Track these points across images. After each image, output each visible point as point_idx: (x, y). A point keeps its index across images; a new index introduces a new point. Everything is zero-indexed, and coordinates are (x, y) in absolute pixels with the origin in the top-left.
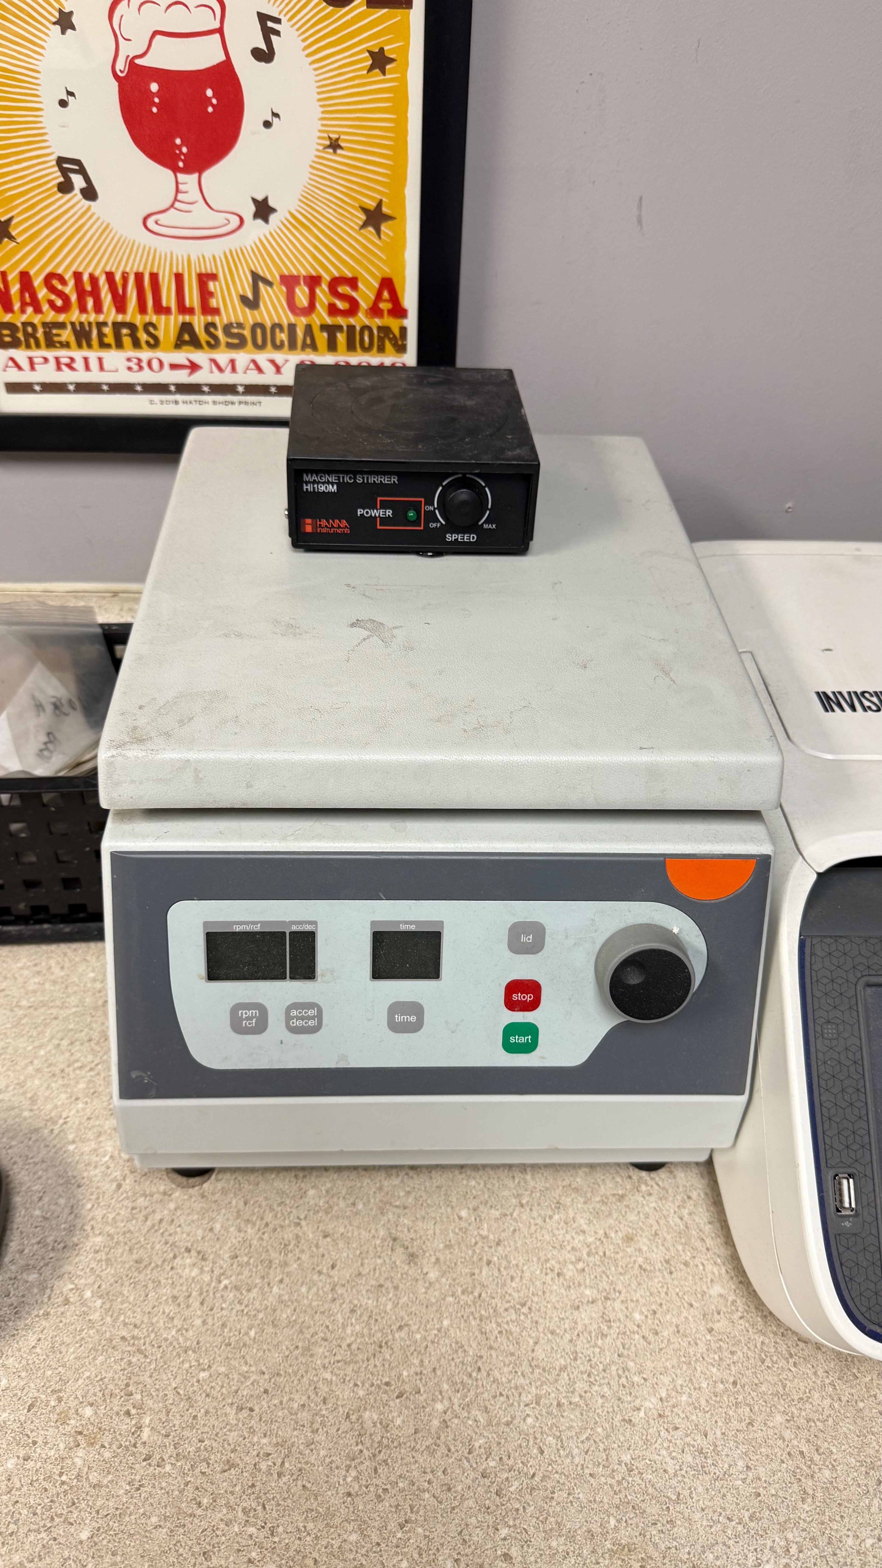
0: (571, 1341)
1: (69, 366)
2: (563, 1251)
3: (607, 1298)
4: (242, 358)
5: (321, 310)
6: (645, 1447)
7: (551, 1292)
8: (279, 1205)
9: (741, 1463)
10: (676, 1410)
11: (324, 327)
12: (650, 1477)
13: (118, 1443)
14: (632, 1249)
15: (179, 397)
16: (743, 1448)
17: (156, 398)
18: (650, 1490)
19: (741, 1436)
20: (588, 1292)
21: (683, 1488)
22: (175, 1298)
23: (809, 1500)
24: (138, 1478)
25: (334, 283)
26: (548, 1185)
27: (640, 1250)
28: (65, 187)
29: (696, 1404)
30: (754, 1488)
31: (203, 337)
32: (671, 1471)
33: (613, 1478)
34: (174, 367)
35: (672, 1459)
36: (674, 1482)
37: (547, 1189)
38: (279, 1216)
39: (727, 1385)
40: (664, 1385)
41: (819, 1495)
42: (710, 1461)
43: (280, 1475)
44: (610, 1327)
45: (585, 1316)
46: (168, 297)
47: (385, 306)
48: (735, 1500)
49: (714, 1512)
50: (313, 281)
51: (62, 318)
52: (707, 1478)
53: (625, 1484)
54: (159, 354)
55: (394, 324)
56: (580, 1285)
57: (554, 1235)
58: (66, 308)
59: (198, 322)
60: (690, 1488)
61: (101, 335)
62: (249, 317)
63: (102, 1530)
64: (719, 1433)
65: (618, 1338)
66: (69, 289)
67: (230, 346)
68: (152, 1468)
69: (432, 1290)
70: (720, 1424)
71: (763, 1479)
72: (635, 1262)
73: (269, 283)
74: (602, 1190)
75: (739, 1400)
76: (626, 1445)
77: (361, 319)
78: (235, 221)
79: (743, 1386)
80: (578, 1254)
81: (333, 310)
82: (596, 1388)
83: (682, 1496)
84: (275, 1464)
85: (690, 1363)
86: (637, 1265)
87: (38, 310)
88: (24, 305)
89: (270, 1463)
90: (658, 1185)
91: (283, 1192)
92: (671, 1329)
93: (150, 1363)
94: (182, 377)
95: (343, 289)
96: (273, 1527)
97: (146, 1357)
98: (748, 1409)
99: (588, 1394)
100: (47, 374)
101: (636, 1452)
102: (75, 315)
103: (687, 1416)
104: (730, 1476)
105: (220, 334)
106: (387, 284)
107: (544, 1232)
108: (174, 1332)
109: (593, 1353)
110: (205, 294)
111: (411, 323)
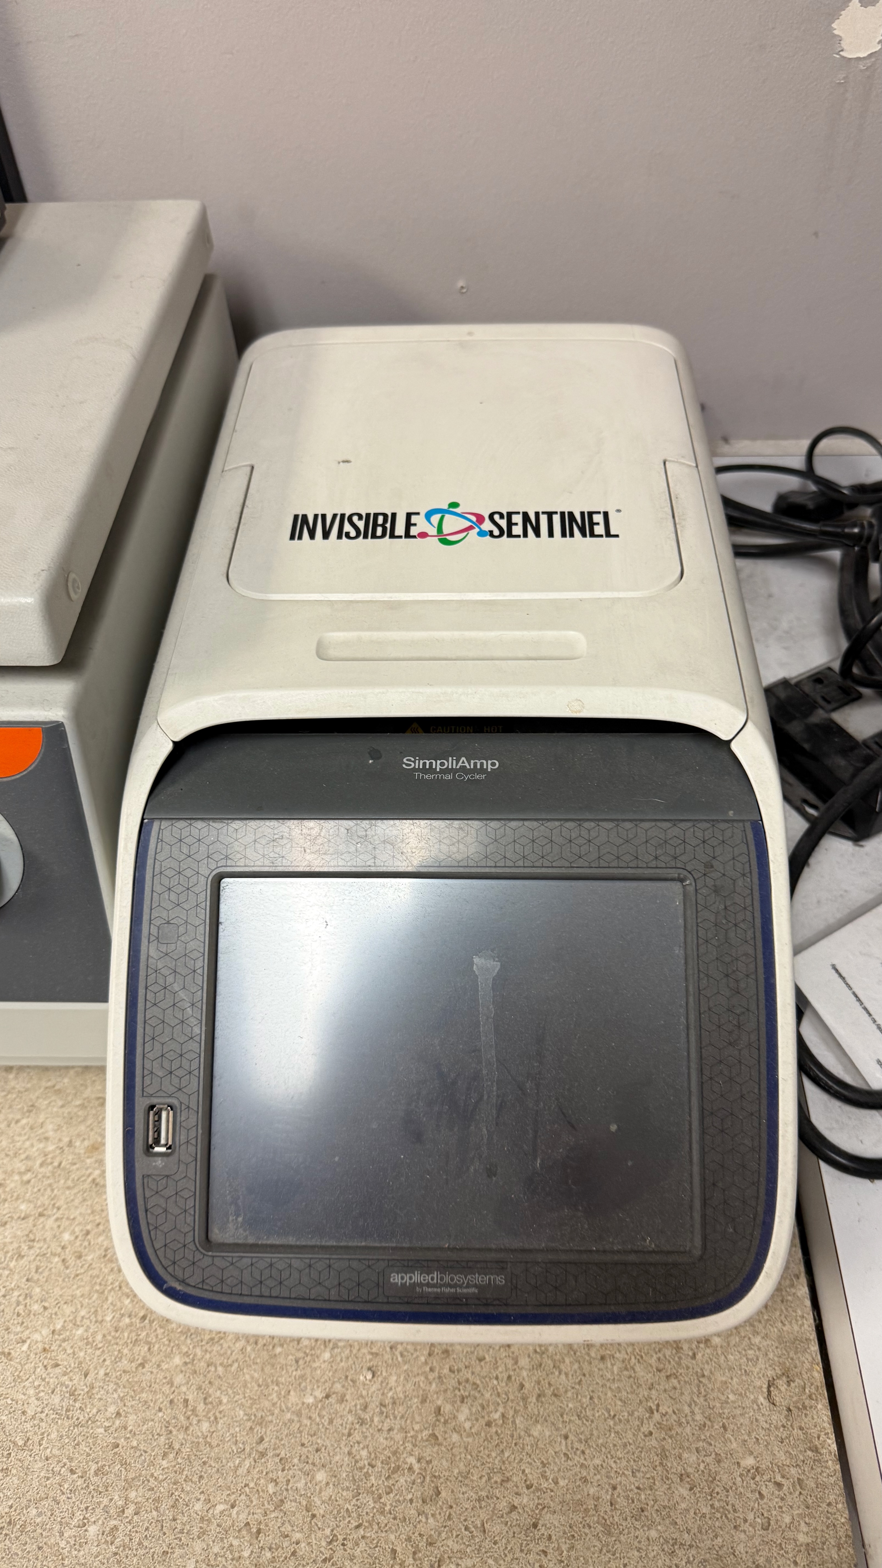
10: (64, 1345)
23: (171, 1456)
32: (30, 1412)
36: (28, 1426)
37: (27, 1090)
40: (63, 1315)
41: (186, 1450)
45: (9, 1234)
48: (88, 1450)
49: (59, 1461)
60: (43, 1434)
64: (102, 1372)
71: (130, 1428)
75: (141, 1337)
79: (151, 1322)
80: (30, 1163)
83: (30, 1442)
85: (103, 1292)
86: (90, 1179)
92: (98, 1253)
98: (146, 1348)
103: (74, 1352)
104: (93, 1422)
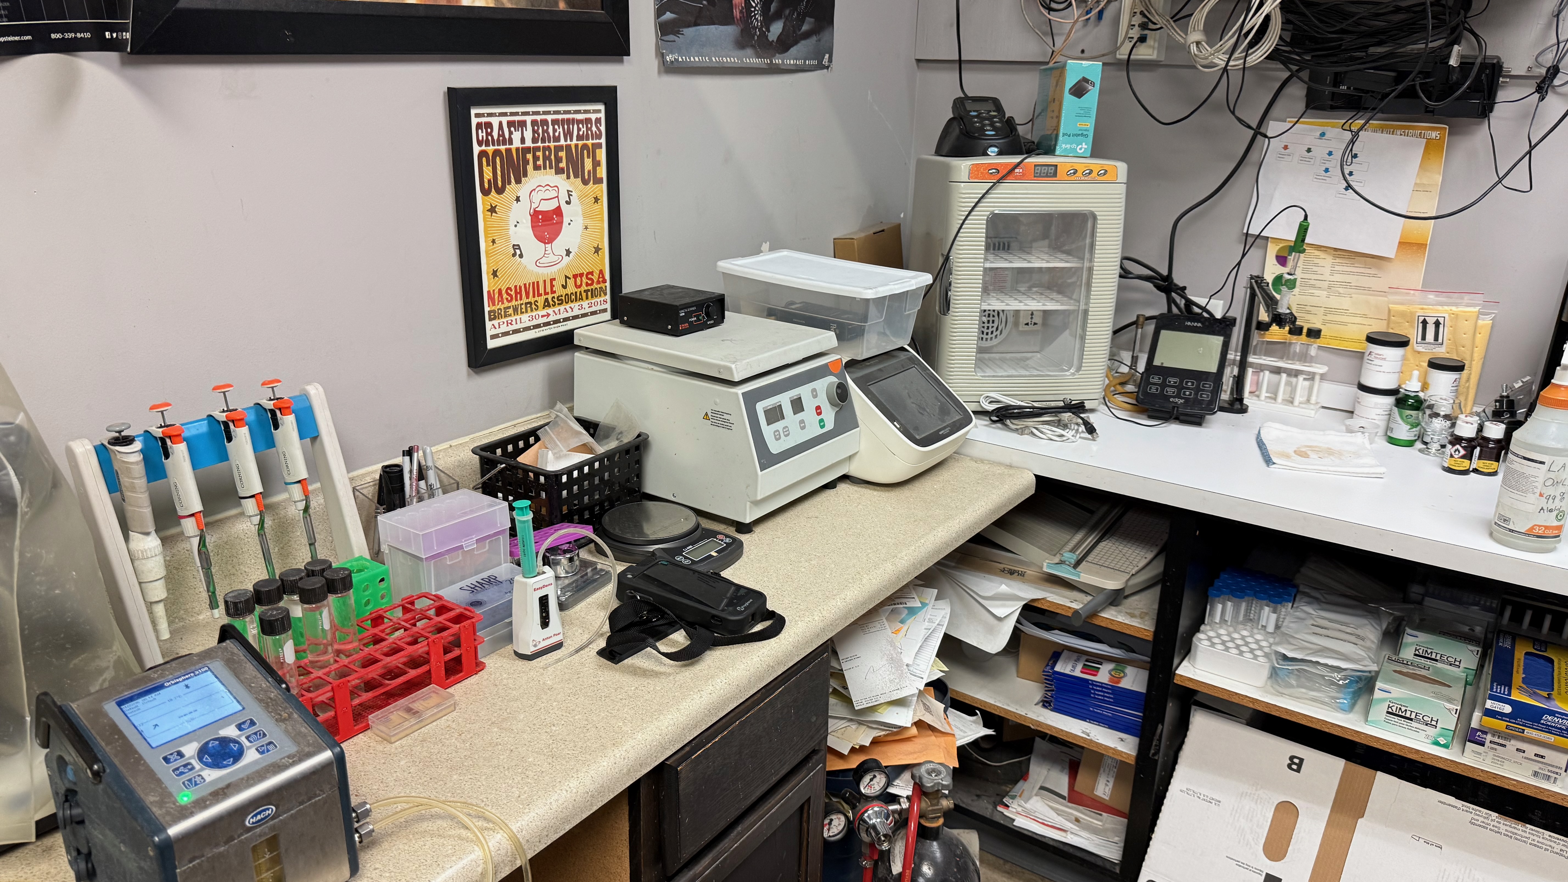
1: (511, 324)
4: (562, 308)
5: (584, 285)
11: (585, 291)
15: (544, 328)
17: (537, 330)
25: (588, 274)
28: (514, 255)
31: (551, 303)
34: (543, 316)
46: (542, 290)
47: (601, 280)
50: (581, 275)
51: (510, 304)
54: (538, 312)
55: (602, 285)
58: (511, 301)
59: (550, 297)
61: (521, 309)
62: (564, 292)
66: (513, 293)
67: (559, 304)
73: (570, 278)
77: (595, 286)
78: (561, 258)
81: (587, 285)
87: (503, 303)
88: (499, 301)
94: (545, 320)
95: (590, 276)
100: (504, 328)
102: (514, 303)
105: (556, 300)
106: (601, 272)
110: (552, 286)
111: (608, 284)
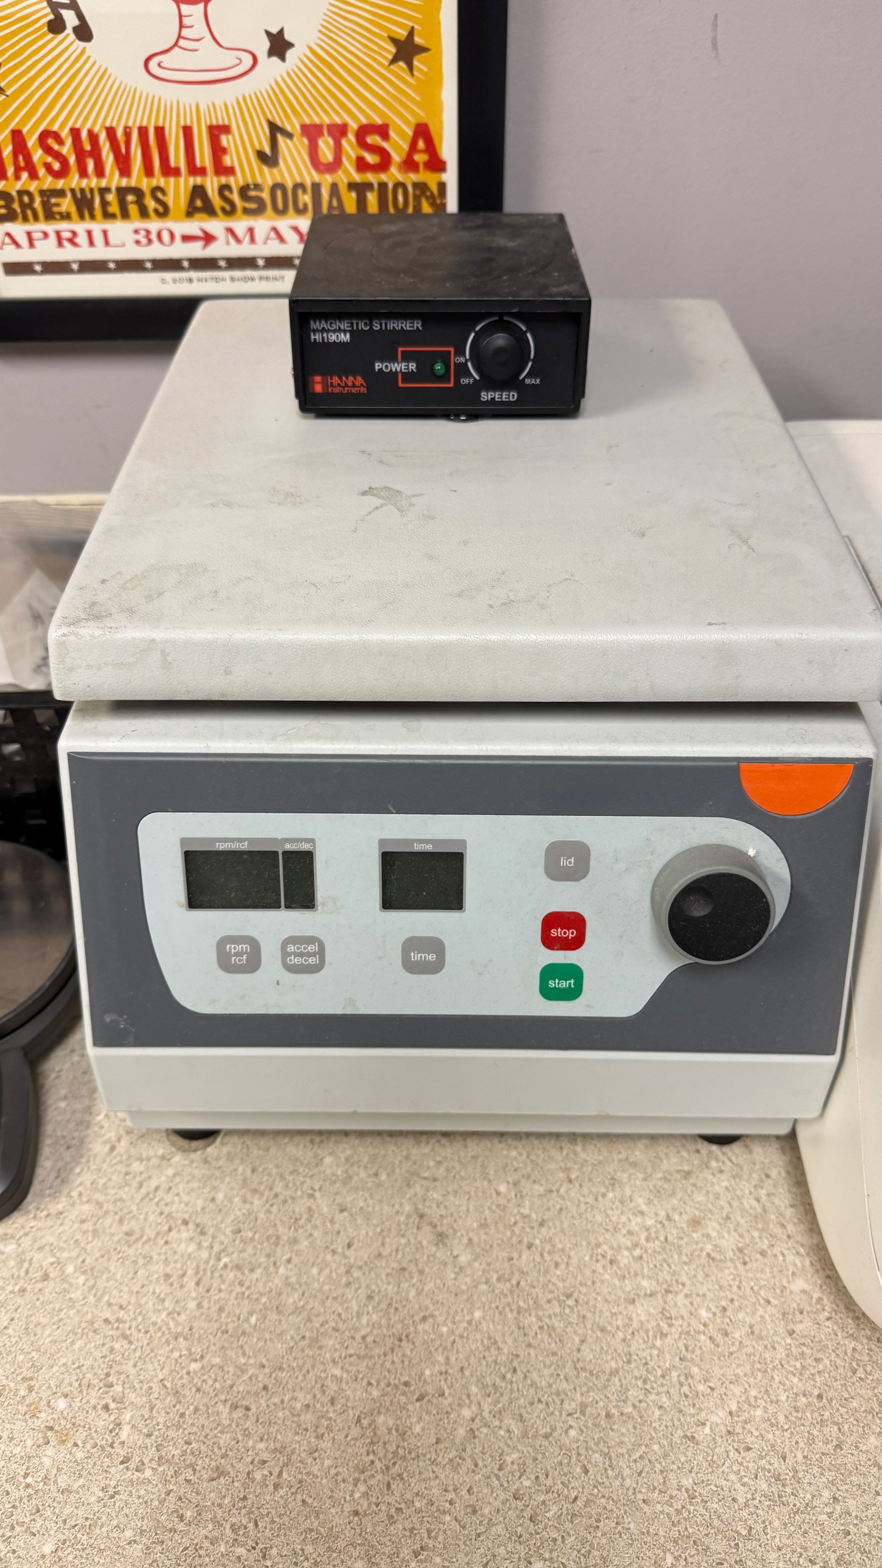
0: (624, 1340)
1: (72, 241)
2: (618, 1235)
3: (668, 1291)
4: (262, 225)
5: (348, 165)
6: (710, 1470)
7: (602, 1282)
8: (292, 1173)
9: (826, 1494)
10: (748, 1426)
11: (352, 186)
12: (716, 1506)
13: (92, 1442)
14: (699, 1234)
15: (193, 274)
16: (830, 1475)
17: (169, 276)
18: (716, 1522)
19: (827, 1461)
20: (645, 1283)
21: (756, 1522)
22: (167, 1276)
24: (113, 1483)
25: (363, 132)
26: (601, 1158)
27: (708, 1236)
28: (56, 26)
29: (773, 1421)
30: (842, 1525)
31: (217, 202)
32: (741, 1500)
33: (671, 1506)
34: (186, 238)
35: (743, 1485)
36: (745, 1514)
37: (600, 1163)
38: (291, 1185)
39: (810, 1399)
40: (734, 1395)
42: (788, 1490)
43: (276, 1486)
44: (670, 1326)
45: (642, 1312)
46: (177, 157)
47: (420, 158)
48: (819, 1538)
49: (793, 1552)
50: (339, 131)
51: (60, 184)
52: (785, 1510)
53: (685, 1514)
54: (169, 224)
55: (430, 179)
56: (636, 1274)
57: (607, 1216)
58: (63, 173)
59: (211, 183)
60: (764, 1522)
61: (104, 204)
62: (267, 177)
63: (68, 1543)
64: (800, 1456)
65: (680, 1338)
66: (67, 149)
67: (247, 212)
68: (130, 1473)
69: (462, 1275)
70: (801, 1445)
71: (853, 1514)
72: (702, 1250)
73: (289, 136)
74: (665, 1165)
75: (825, 1417)
76: (687, 1466)
77: (394, 174)
78: (248, 61)
79: (830, 1401)
80: (635, 1239)
81: (361, 165)
82: (653, 1397)
83: (754, 1531)
84: (271, 1474)
85: (766, 1371)
86: (704, 1253)
87: (34, 175)
88: (18, 170)
89: (266, 1473)
90: (731, 1161)
91: (297, 1159)
92: (744, 1330)
93: (135, 1350)
94: (196, 250)
95: (373, 139)
96: (266, 1548)
97: (131, 1343)
98: (836, 1428)
99: (644, 1404)
100: (47, 251)
101: (699, 1475)
102: (74, 181)
103: (761, 1435)
104: (813, 1508)
105: (235, 197)
106: (422, 132)
107: (596, 1212)
108: (164, 1316)
109: (651, 1355)
110: (218, 151)
111: (451, 177)
